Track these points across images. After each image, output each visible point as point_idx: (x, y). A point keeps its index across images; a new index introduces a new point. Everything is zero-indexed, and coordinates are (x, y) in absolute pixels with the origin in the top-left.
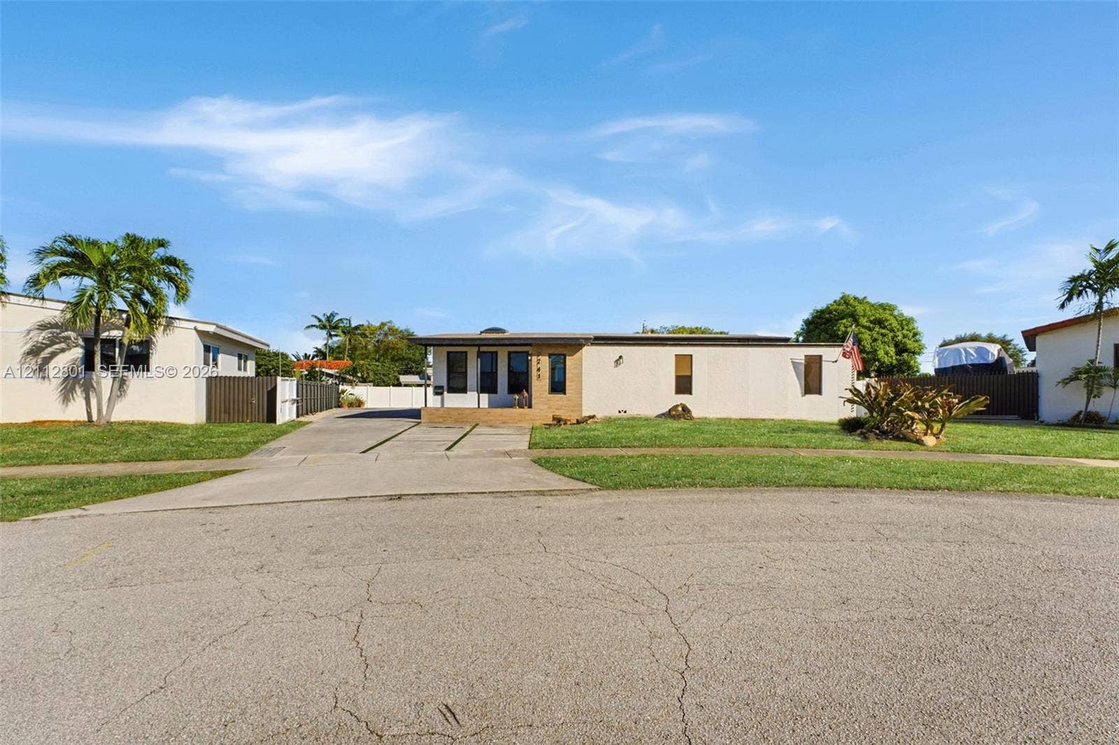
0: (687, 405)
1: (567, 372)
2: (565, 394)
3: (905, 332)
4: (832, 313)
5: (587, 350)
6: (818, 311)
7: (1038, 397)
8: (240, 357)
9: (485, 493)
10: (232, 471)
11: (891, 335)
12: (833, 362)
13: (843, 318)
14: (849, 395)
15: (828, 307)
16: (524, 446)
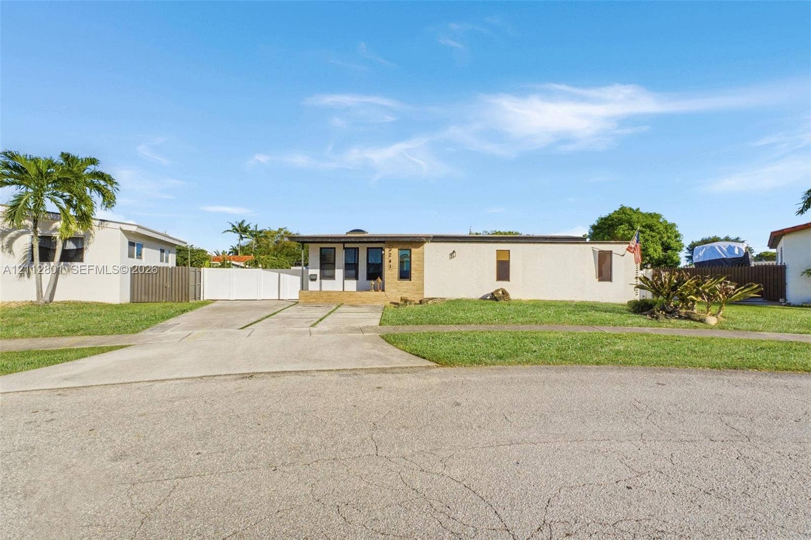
0: (506, 289)
1: (412, 263)
2: (410, 280)
3: (669, 234)
4: (614, 220)
5: (427, 246)
6: (602, 219)
7: (785, 284)
8: (162, 251)
9: (333, 370)
10: (119, 346)
11: (658, 236)
12: (622, 256)
13: (622, 224)
14: (639, 282)
15: (610, 216)
16: (376, 322)
